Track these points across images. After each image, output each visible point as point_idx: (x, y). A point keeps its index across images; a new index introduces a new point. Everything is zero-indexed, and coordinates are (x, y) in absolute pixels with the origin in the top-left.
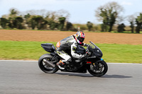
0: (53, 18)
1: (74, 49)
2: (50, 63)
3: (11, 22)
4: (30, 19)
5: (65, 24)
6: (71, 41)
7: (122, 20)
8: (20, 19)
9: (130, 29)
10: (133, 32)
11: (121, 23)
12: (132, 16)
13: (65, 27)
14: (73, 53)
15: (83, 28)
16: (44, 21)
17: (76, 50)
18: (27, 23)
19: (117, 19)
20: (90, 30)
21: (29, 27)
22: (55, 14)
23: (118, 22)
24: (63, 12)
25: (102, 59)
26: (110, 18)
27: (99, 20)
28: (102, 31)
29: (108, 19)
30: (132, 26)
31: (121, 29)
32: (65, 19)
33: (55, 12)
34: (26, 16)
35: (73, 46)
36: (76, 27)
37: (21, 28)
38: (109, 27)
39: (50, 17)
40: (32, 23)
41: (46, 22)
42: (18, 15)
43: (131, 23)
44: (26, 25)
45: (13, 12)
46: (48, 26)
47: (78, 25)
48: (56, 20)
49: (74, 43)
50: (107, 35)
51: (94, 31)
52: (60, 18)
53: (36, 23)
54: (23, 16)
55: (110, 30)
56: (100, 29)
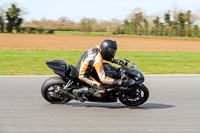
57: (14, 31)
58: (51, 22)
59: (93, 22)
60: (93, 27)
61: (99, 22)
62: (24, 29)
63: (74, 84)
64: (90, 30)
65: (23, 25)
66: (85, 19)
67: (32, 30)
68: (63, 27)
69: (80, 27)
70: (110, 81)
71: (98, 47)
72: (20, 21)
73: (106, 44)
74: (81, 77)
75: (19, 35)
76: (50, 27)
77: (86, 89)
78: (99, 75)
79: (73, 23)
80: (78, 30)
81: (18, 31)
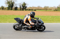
7: (16, 5)
9: (20, 9)
10: (21, 10)
11: (16, 6)
12: (20, 4)
19: (14, 5)
23: (15, 6)
26: (11, 4)
27: (7, 5)
28: (8, 10)
29: (10, 5)
30: (20, 8)
31: (16, 9)
38: (11, 8)
43: (20, 6)
50: (10, 11)
51: (4, 10)
55: (11, 9)
56: (7, 9)
57: (24, 10)
58: (35, 7)
59: (48, 7)
60: (48, 9)
61: (49, 7)
62: (27, 9)
63: (23, 25)
64: (47, 10)
65: (27, 8)
66: (45, 6)
67: (30, 10)
68: (39, 9)
69: (44, 9)
70: (33, 24)
71: (30, 14)
72: (26, 7)
73: (32, 13)
74: (24, 23)
75: (26, 11)
76: (35, 9)
77: (26, 26)
78: (30, 22)
79: (42, 8)
80: (43, 10)
81: (26, 10)
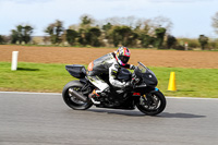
0: (146, 29)
1: (113, 74)
2: (80, 95)
3: (83, 36)
4: (111, 31)
5: (166, 39)
6: (109, 62)
8: (96, 31)
13: (164, 44)
14: (112, 79)
15: (192, 46)
16: (133, 34)
17: (117, 76)
18: (107, 38)
20: (203, 48)
21: (110, 43)
22: (149, 24)
24: (162, 21)
25: (157, 88)
32: (165, 30)
33: (149, 21)
34: (104, 27)
35: (112, 68)
36: (181, 44)
37: (97, 44)
39: (142, 28)
40: (114, 37)
41: (136, 36)
42: (93, 26)
44: (106, 41)
45: (86, 21)
46: (139, 42)
47: (185, 40)
48: (152, 33)
49: (113, 64)
52: (157, 30)
53: (120, 37)
54: (100, 27)
